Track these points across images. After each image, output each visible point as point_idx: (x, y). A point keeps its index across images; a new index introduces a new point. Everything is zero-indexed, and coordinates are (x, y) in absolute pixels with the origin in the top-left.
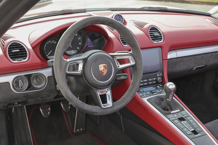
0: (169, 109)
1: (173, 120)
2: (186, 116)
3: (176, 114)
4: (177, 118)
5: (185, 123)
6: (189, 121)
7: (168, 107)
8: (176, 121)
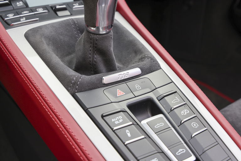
0: (102, 66)
1: (103, 117)
2: (162, 91)
3: (124, 85)
4: (124, 106)
5: (158, 126)
6: (176, 117)
7: (98, 59)
8: (118, 121)
